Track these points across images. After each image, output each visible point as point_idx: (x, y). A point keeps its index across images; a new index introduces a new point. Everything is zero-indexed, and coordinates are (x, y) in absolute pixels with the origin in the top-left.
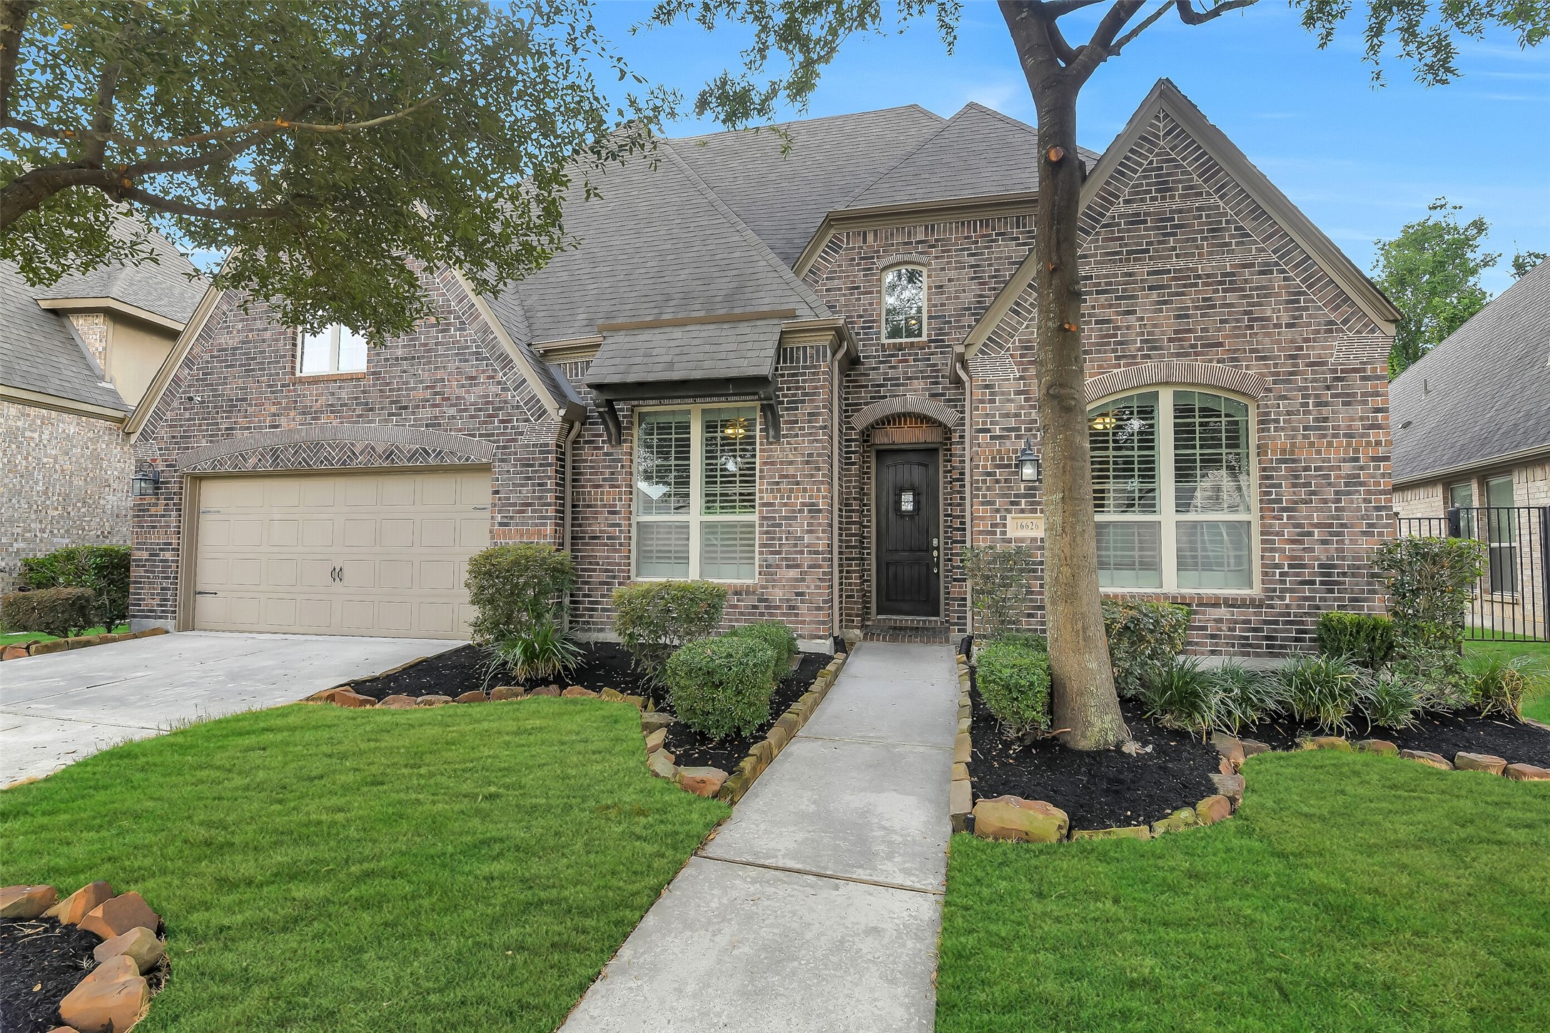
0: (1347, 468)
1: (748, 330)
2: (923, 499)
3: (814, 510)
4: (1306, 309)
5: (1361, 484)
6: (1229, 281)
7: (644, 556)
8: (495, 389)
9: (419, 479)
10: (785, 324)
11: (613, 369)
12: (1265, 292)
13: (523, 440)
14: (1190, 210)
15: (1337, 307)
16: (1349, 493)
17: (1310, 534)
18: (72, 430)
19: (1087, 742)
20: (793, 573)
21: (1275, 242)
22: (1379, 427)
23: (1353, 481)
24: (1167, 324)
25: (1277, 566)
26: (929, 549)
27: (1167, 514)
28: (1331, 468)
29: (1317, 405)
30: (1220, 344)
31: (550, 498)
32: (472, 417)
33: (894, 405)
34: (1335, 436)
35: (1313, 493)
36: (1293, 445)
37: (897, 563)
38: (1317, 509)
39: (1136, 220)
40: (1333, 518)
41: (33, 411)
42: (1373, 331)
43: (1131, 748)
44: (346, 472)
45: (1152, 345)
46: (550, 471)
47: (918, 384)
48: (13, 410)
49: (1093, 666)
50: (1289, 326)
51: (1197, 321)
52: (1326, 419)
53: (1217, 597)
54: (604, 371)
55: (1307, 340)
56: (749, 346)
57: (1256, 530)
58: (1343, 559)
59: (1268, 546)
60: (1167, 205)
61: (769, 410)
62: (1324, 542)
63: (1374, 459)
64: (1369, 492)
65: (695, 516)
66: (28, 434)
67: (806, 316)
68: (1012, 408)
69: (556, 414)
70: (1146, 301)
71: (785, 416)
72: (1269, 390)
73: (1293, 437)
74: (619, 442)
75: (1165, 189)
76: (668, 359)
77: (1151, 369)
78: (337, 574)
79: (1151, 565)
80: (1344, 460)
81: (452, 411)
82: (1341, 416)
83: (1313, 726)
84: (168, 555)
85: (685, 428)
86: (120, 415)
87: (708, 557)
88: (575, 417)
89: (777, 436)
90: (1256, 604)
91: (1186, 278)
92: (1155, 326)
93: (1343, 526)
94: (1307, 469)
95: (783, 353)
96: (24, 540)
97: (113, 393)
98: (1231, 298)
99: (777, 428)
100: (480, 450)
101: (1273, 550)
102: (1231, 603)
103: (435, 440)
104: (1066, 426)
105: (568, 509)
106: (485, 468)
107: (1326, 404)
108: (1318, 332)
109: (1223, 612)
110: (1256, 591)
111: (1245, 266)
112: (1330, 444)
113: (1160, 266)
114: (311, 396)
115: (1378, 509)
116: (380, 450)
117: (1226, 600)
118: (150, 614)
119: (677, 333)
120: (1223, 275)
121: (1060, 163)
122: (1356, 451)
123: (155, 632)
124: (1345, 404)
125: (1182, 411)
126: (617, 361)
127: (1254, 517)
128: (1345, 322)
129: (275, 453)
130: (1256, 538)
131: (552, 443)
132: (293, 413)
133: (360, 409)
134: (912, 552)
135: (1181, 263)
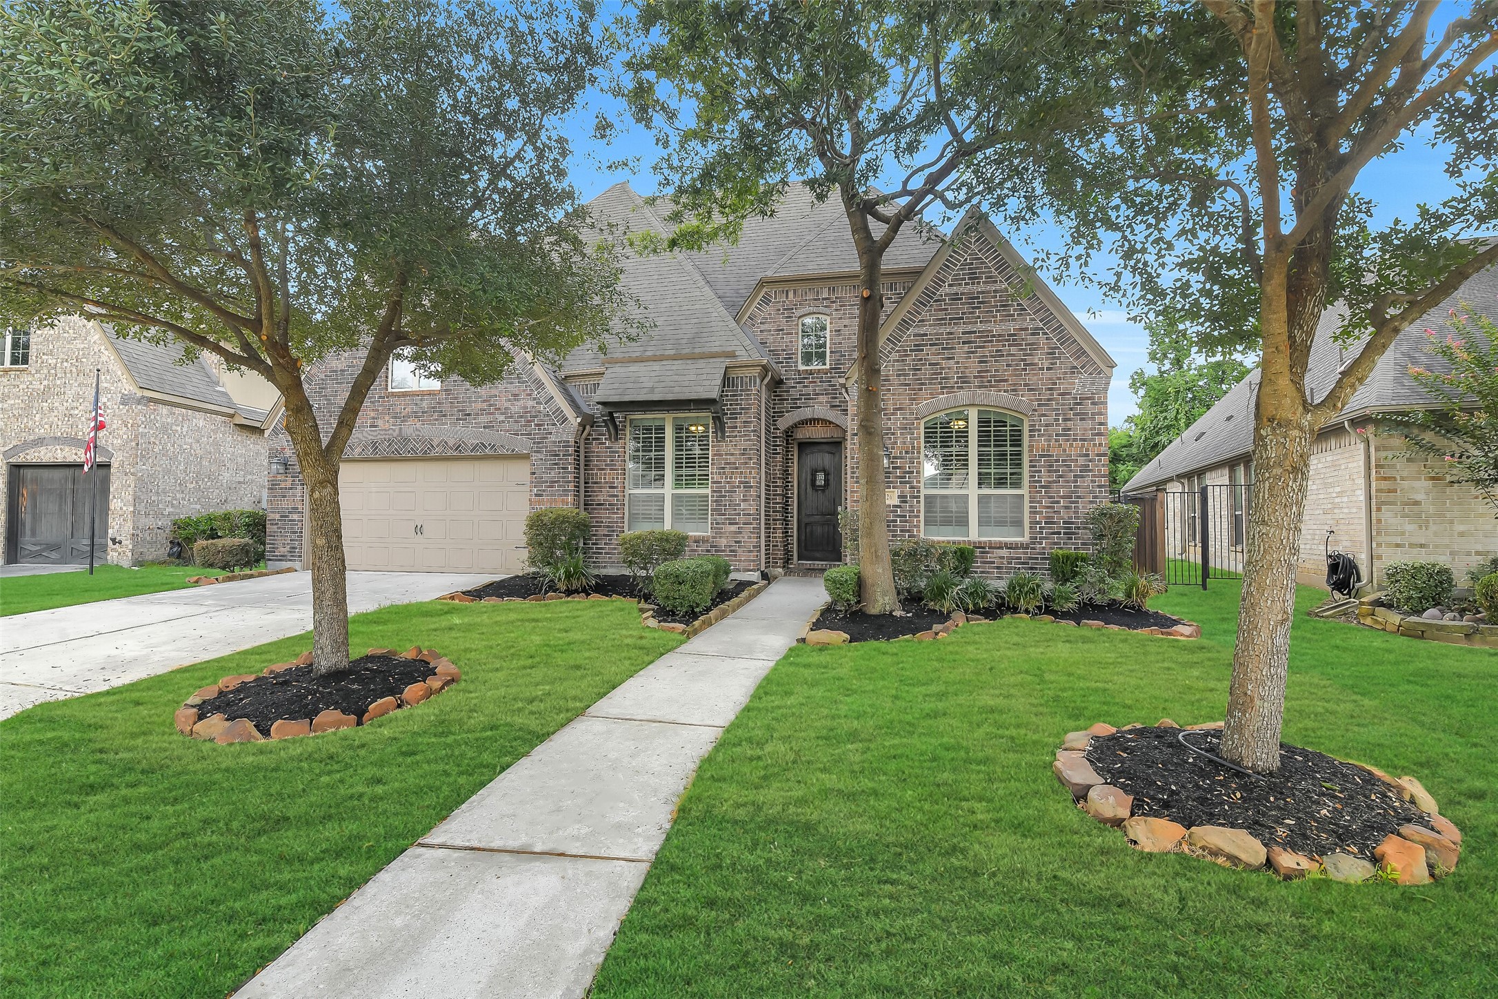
0: (1081, 461)
1: (703, 365)
2: (831, 477)
3: (747, 486)
4: (1059, 358)
5: (1090, 471)
6: (1013, 339)
7: (633, 518)
8: (531, 403)
9: (477, 464)
10: (728, 362)
11: (613, 392)
12: (1034, 346)
13: (553, 438)
14: (989, 292)
15: (1078, 357)
16: (1082, 477)
17: (1058, 502)
18: (201, 423)
19: (874, 610)
20: (733, 528)
21: (1042, 314)
22: (1100, 434)
23: (1085, 469)
24: (973, 366)
25: (1039, 523)
26: (835, 513)
27: (973, 491)
28: (1072, 461)
29: (1065, 420)
30: (1006, 381)
31: (571, 477)
32: (516, 422)
33: (807, 413)
34: (1075, 440)
35: (1061, 476)
36: (1049, 446)
37: (813, 524)
38: (1063, 487)
39: (956, 298)
40: (1072, 492)
41: (177, 410)
42: (1099, 373)
43: (898, 612)
44: (425, 458)
45: (964, 380)
46: (571, 459)
47: (823, 399)
48: (164, 410)
49: (880, 571)
50: (1048, 369)
51: (992, 365)
52: (1069, 429)
53: (1000, 543)
54: (608, 392)
55: (1059, 379)
56: (704, 377)
57: (1027, 499)
58: (1078, 518)
59: (1033, 512)
60: (976, 288)
61: (718, 420)
62: (1066, 508)
63: (1098, 455)
64: (1094, 476)
65: (668, 489)
66: (174, 428)
67: (743, 357)
69: (574, 421)
70: (960, 351)
71: (729, 423)
72: (1035, 410)
73: (1049, 441)
74: (616, 439)
75: (974, 278)
76: (650, 385)
77: (963, 396)
78: (419, 530)
79: (963, 521)
80: (1080, 456)
81: (502, 418)
82: (1079, 427)
83: (1015, 610)
84: (295, 517)
85: (661, 429)
86: (232, 411)
87: (676, 516)
88: (588, 421)
89: (723, 437)
90: (1024, 546)
91: (987, 337)
92: (966, 368)
93: (1079, 497)
94: (1057, 461)
95: (727, 381)
96: (173, 506)
97: (225, 394)
98: (1013, 350)
99: (723, 432)
100: (522, 444)
101: (1035, 513)
102: (1009, 546)
103: (489, 437)
104: (869, 443)
105: (582, 485)
106: (526, 457)
107: (1069, 420)
108: (1066, 373)
109: (1004, 552)
110: (1026, 539)
111: (1022, 329)
112: (1071, 445)
113: (969, 328)
114: (401, 407)
115: (1099, 486)
116: (451, 443)
117: (1006, 544)
118: (283, 558)
119: (656, 366)
120: (1010, 335)
121: (868, 298)
122: (1087, 450)
123: (289, 570)
124: (1081, 420)
125: (983, 422)
126: (616, 386)
127: (1024, 491)
128: (1082, 367)
129: (374, 444)
130: (1027, 505)
131: (572, 440)
132: (387, 418)
133: (436, 416)
134: (823, 514)
135: (983, 327)
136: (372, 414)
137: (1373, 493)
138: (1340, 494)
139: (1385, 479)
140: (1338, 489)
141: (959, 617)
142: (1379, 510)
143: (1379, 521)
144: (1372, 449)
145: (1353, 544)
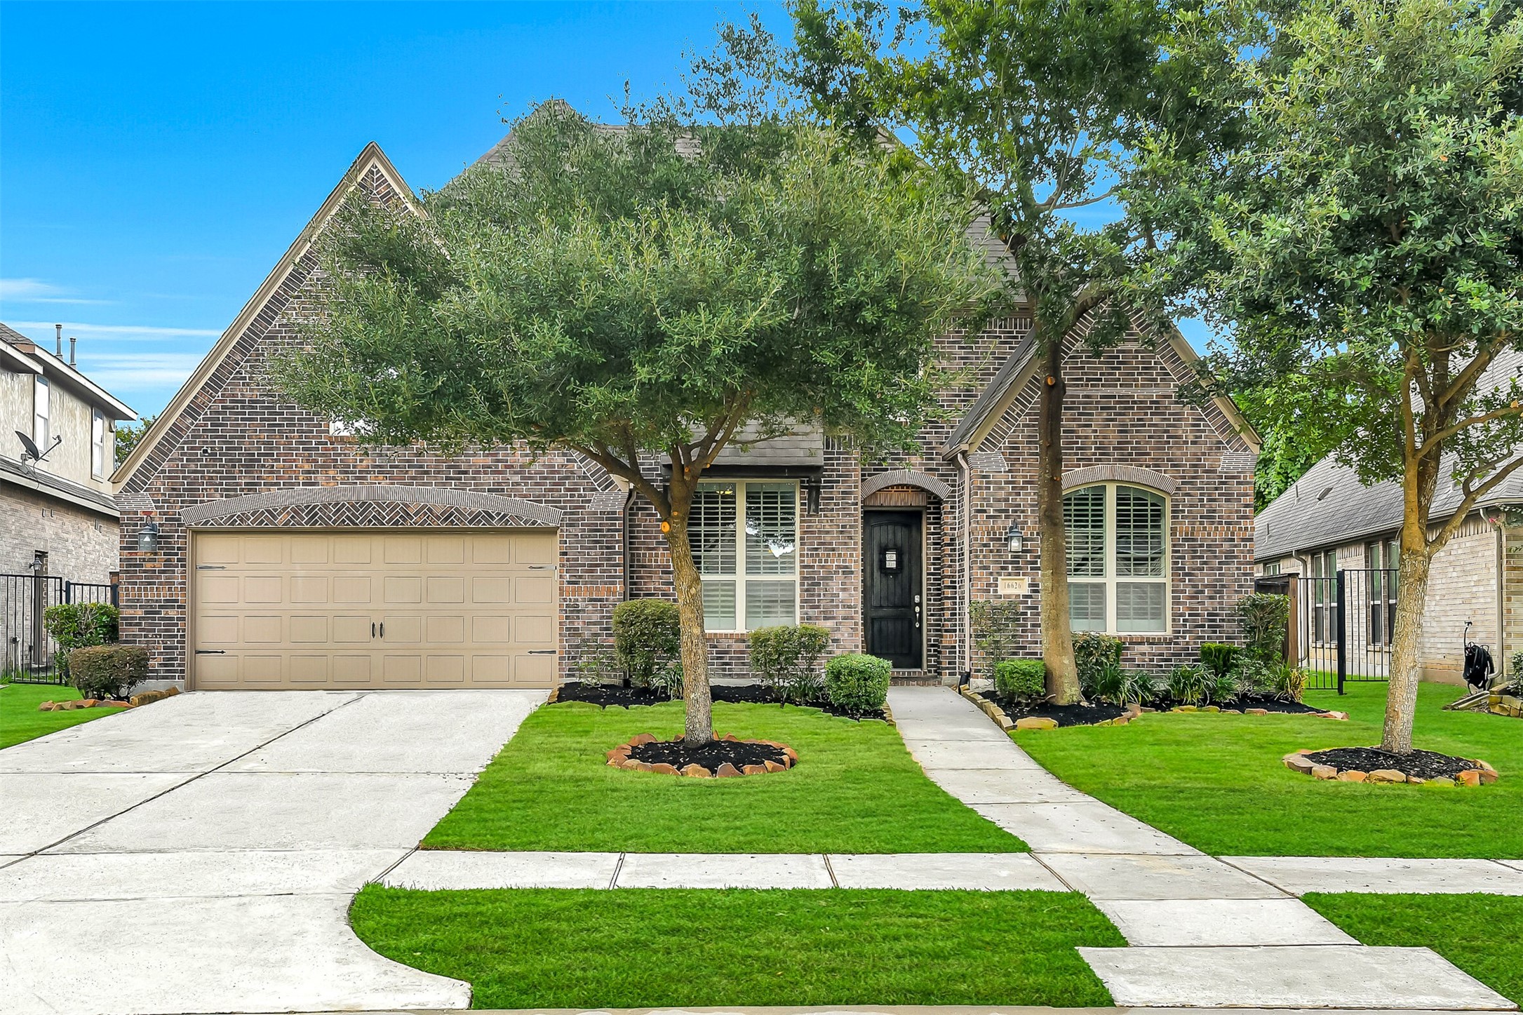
0: (1226, 546)
2: (906, 558)
3: (847, 572)
4: (1204, 431)
5: (1235, 557)
6: (1155, 407)
8: (560, 460)
9: (468, 540)
12: (1178, 417)
13: (590, 508)
14: (1130, 351)
15: (1224, 431)
16: (1227, 563)
17: (1203, 592)
19: (1063, 702)
22: (1245, 518)
23: (1230, 556)
24: (1113, 438)
25: (1181, 615)
26: (910, 605)
27: (1111, 579)
28: (1217, 546)
29: (1209, 500)
30: (1149, 454)
31: (618, 559)
32: (537, 484)
34: (1220, 523)
35: (1205, 563)
36: (1193, 529)
37: (881, 618)
38: (1208, 575)
40: (1217, 580)
42: (1245, 450)
43: (1085, 704)
44: (397, 532)
45: (1103, 452)
46: (617, 536)
49: (1066, 662)
50: (1193, 443)
51: (1133, 436)
52: (1214, 511)
53: (1142, 637)
55: (1204, 454)
57: (1169, 589)
58: (1222, 609)
59: (1176, 601)
61: (812, 490)
62: (1211, 598)
63: (1243, 540)
64: (1239, 563)
65: (741, 575)
68: (1002, 494)
69: (625, 485)
70: (1098, 418)
71: (824, 493)
72: (1178, 489)
73: (1194, 523)
77: (1101, 471)
78: (378, 630)
79: (1100, 615)
80: (1225, 540)
81: (517, 478)
82: (1224, 509)
84: (173, 613)
85: (731, 500)
87: (754, 610)
89: (817, 510)
90: (1167, 642)
91: (1127, 403)
92: (1105, 437)
93: (1223, 586)
94: (1202, 546)
98: (1156, 420)
99: (817, 504)
100: (548, 515)
101: (1178, 603)
102: (1151, 642)
103: (495, 504)
105: (627, 569)
106: (552, 532)
107: (1215, 500)
108: (1211, 448)
109: (1145, 648)
110: (1169, 632)
111: (1165, 397)
112: (1216, 529)
113: (1109, 391)
115: (1245, 574)
116: (438, 511)
117: (1148, 638)
120: (1152, 402)
121: (1052, 387)
122: (1233, 534)
124: (1227, 500)
125: (1121, 500)
127: (1166, 578)
128: (1228, 443)
129: (311, 509)
130: (1169, 595)
131: (619, 509)
132: (332, 473)
133: (412, 473)
134: (895, 606)
135: (1124, 391)
136: (307, 467)
137: (1504, 583)
138: (1478, 582)
139: (1514, 569)
140: (1475, 578)
141: (1135, 708)
142: (1509, 599)
143: (1509, 611)
144: (1504, 539)
145: (1486, 637)
